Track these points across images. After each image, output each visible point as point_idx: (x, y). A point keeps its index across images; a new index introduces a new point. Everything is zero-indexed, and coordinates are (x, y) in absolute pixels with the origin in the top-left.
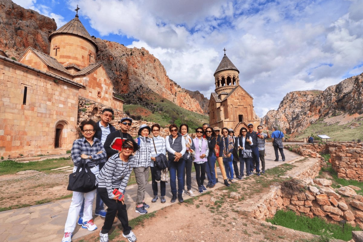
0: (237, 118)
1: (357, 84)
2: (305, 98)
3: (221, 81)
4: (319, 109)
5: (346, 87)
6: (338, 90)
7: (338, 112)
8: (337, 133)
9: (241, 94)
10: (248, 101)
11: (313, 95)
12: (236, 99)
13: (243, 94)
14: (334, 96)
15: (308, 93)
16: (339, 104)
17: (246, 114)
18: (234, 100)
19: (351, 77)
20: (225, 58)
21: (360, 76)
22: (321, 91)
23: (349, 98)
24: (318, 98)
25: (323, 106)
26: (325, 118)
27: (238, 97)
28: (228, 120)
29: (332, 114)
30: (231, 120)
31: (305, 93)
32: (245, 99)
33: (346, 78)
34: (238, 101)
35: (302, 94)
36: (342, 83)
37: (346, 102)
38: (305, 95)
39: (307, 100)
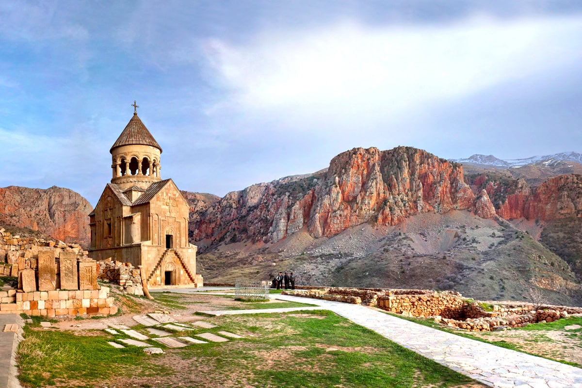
0: (164, 241)
1: (266, 196)
2: (194, 206)
3: (130, 164)
4: (213, 228)
5: (252, 198)
6: (241, 200)
7: (239, 236)
8: (236, 271)
9: (172, 196)
10: (183, 210)
11: (205, 203)
12: (164, 205)
13: (175, 195)
14: (235, 209)
15: (198, 197)
16: (241, 222)
17: (178, 235)
18: (160, 206)
19: (260, 184)
20: (135, 121)
21: (272, 185)
22: (218, 197)
23: (254, 216)
24: (214, 209)
25: (218, 223)
26: (221, 245)
27: (168, 201)
28: (148, 243)
29: (231, 239)
30: (154, 245)
31: (193, 197)
32: (179, 205)
33: (254, 184)
34: (167, 207)
35: (189, 198)
36: (248, 190)
37: (250, 222)
38: (193, 201)
39: (196, 209)
